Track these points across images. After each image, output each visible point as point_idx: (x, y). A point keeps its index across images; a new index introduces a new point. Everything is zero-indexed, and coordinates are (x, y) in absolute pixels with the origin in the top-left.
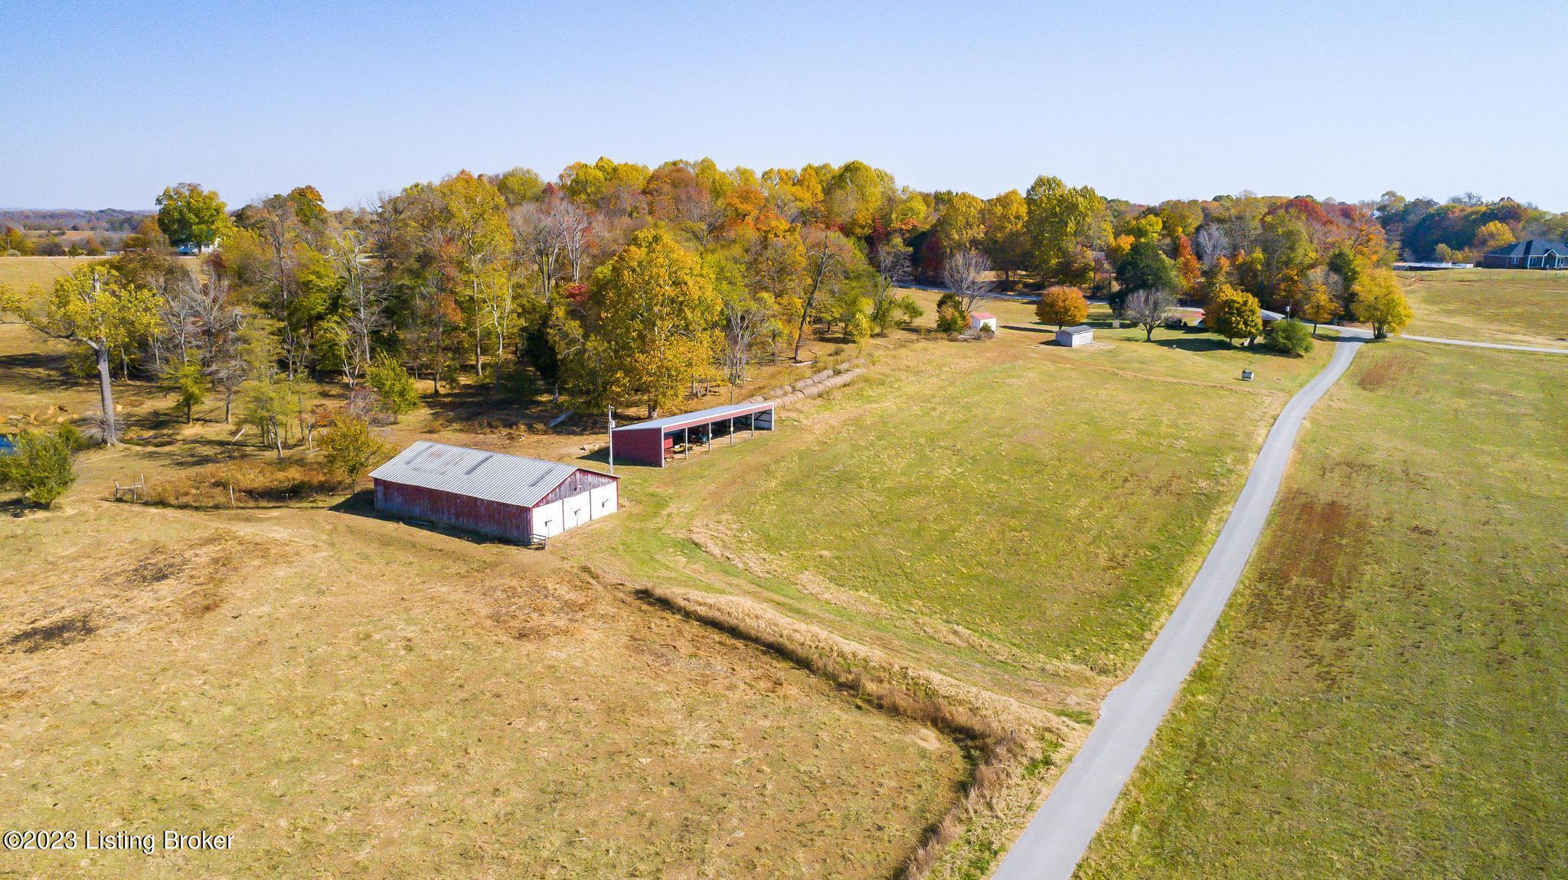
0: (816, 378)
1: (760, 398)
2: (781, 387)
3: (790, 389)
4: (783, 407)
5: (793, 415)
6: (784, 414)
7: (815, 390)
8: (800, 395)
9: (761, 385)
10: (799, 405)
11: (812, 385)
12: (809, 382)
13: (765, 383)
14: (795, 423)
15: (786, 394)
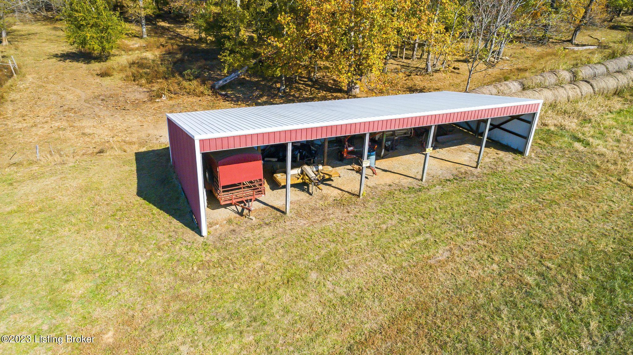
0: (612, 65)
1: (515, 86)
2: (553, 71)
3: (567, 76)
4: (553, 106)
5: (572, 124)
6: (552, 121)
7: (611, 83)
8: (586, 89)
9: (521, 66)
10: (581, 106)
11: (603, 74)
12: (601, 69)
13: (528, 64)
14: (578, 146)
15: (559, 84)
